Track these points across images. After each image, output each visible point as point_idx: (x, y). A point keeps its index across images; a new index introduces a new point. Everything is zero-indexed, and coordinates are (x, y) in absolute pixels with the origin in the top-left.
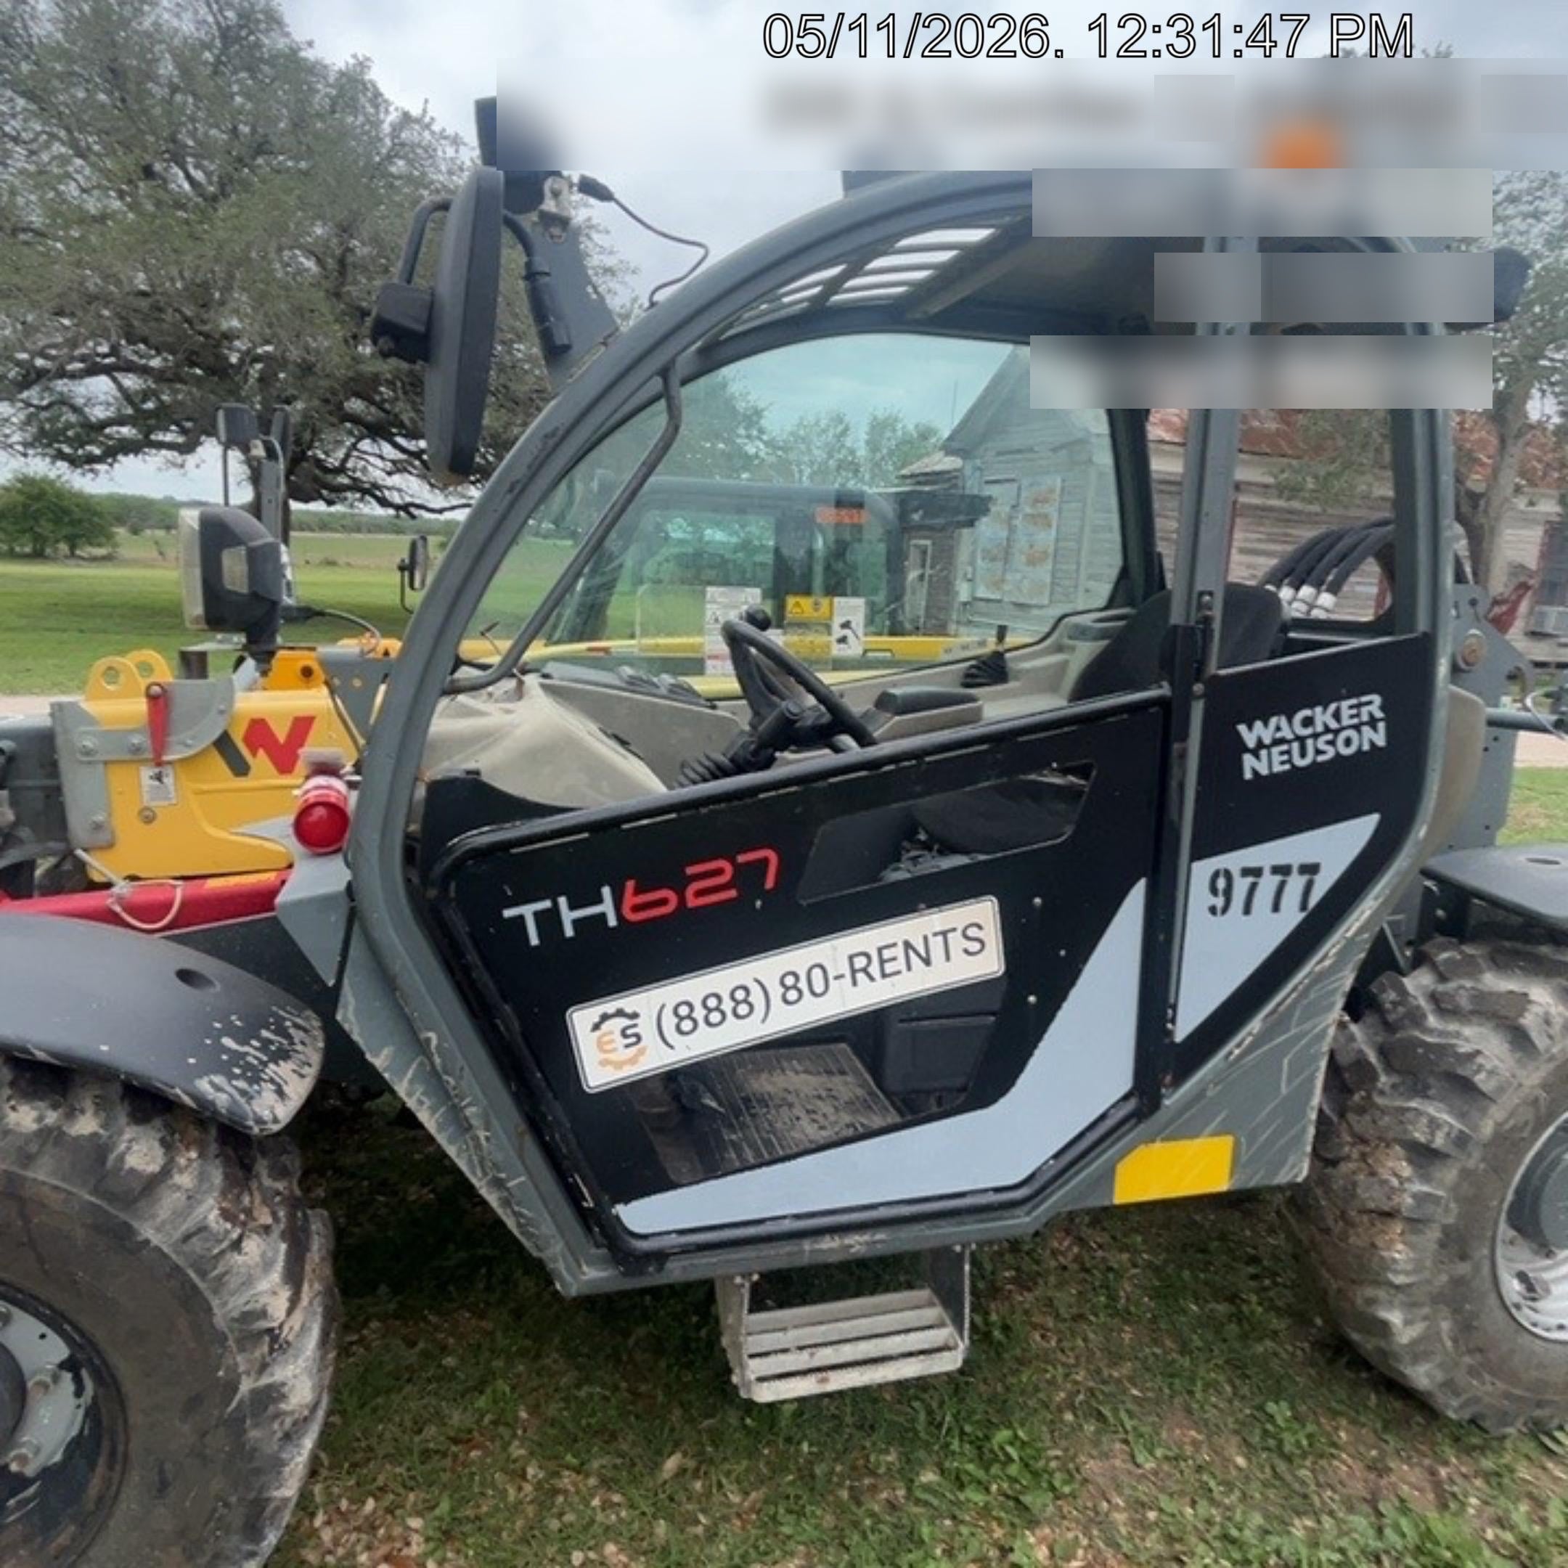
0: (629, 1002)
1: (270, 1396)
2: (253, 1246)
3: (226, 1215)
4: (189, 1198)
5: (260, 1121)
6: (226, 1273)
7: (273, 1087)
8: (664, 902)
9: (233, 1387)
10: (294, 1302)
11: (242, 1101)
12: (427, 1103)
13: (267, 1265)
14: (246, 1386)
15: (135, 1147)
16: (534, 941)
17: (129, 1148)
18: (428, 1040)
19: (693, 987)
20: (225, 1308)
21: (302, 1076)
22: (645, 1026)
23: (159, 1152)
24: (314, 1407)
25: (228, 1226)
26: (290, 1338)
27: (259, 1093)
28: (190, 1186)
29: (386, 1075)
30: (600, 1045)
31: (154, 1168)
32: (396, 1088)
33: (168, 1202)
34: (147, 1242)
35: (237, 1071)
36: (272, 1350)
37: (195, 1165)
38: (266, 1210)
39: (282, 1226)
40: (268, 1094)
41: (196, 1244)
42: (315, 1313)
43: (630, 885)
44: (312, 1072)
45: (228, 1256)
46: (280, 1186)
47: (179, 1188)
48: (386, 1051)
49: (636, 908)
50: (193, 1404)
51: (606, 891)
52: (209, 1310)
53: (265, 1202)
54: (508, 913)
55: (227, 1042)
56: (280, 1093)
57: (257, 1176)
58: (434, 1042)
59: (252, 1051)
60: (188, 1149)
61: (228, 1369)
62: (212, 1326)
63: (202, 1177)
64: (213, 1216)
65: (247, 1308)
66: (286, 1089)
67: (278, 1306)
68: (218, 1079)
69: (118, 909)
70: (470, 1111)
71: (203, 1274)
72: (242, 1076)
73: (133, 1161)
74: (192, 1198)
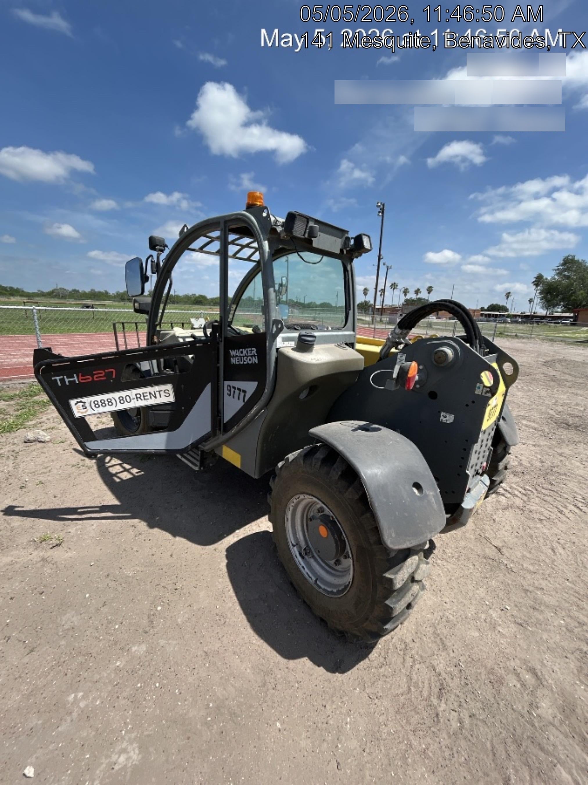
8: (89, 379)
16: (60, 385)
19: (98, 398)
22: (87, 405)
30: (77, 408)
43: (80, 374)
49: (82, 379)
51: (75, 375)
54: (53, 378)
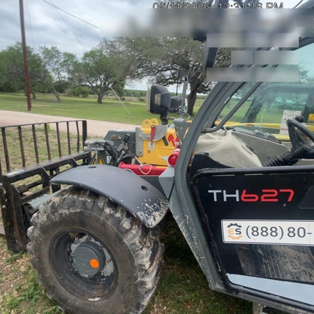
0: (239, 222)
1: (143, 283)
2: (145, 250)
3: (140, 242)
5: (148, 225)
6: (138, 254)
7: (153, 217)
9: (136, 279)
10: (151, 265)
11: (146, 219)
12: (185, 231)
13: (147, 255)
14: (139, 279)
17: (124, 222)
18: (186, 217)
20: (138, 262)
21: (161, 216)
23: (130, 225)
24: (153, 288)
25: (140, 245)
26: (149, 272)
27: (150, 218)
28: (135, 233)
29: (177, 222)
31: (128, 228)
32: (179, 225)
33: (130, 236)
34: (125, 243)
35: (147, 212)
36: (145, 274)
37: (136, 229)
38: (149, 243)
39: (152, 247)
40: (152, 219)
41: (134, 246)
42: (155, 268)
44: (163, 215)
45: (139, 251)
46: (153, 238)
47: (132, 233)
48: (177, 216)
50: (129, 279)
52: (134, 261)
53: (149, 241)
55: (146, 205)
56: (154, 219)
57: (149, 234)
58: (188, 218)
59: (151, 208)
60: (136, 225)
61: (136, 274)
62: (134, 264)
63: (137, 232)
64: (137, 242)
65: (141, 263)
66: (156, 218)
67: (147, 265)
68: (142, 213)
69: (140, 169)
70: (194, 237)
71: (134, 253)
73: (124, 225)
74: (134, 236)
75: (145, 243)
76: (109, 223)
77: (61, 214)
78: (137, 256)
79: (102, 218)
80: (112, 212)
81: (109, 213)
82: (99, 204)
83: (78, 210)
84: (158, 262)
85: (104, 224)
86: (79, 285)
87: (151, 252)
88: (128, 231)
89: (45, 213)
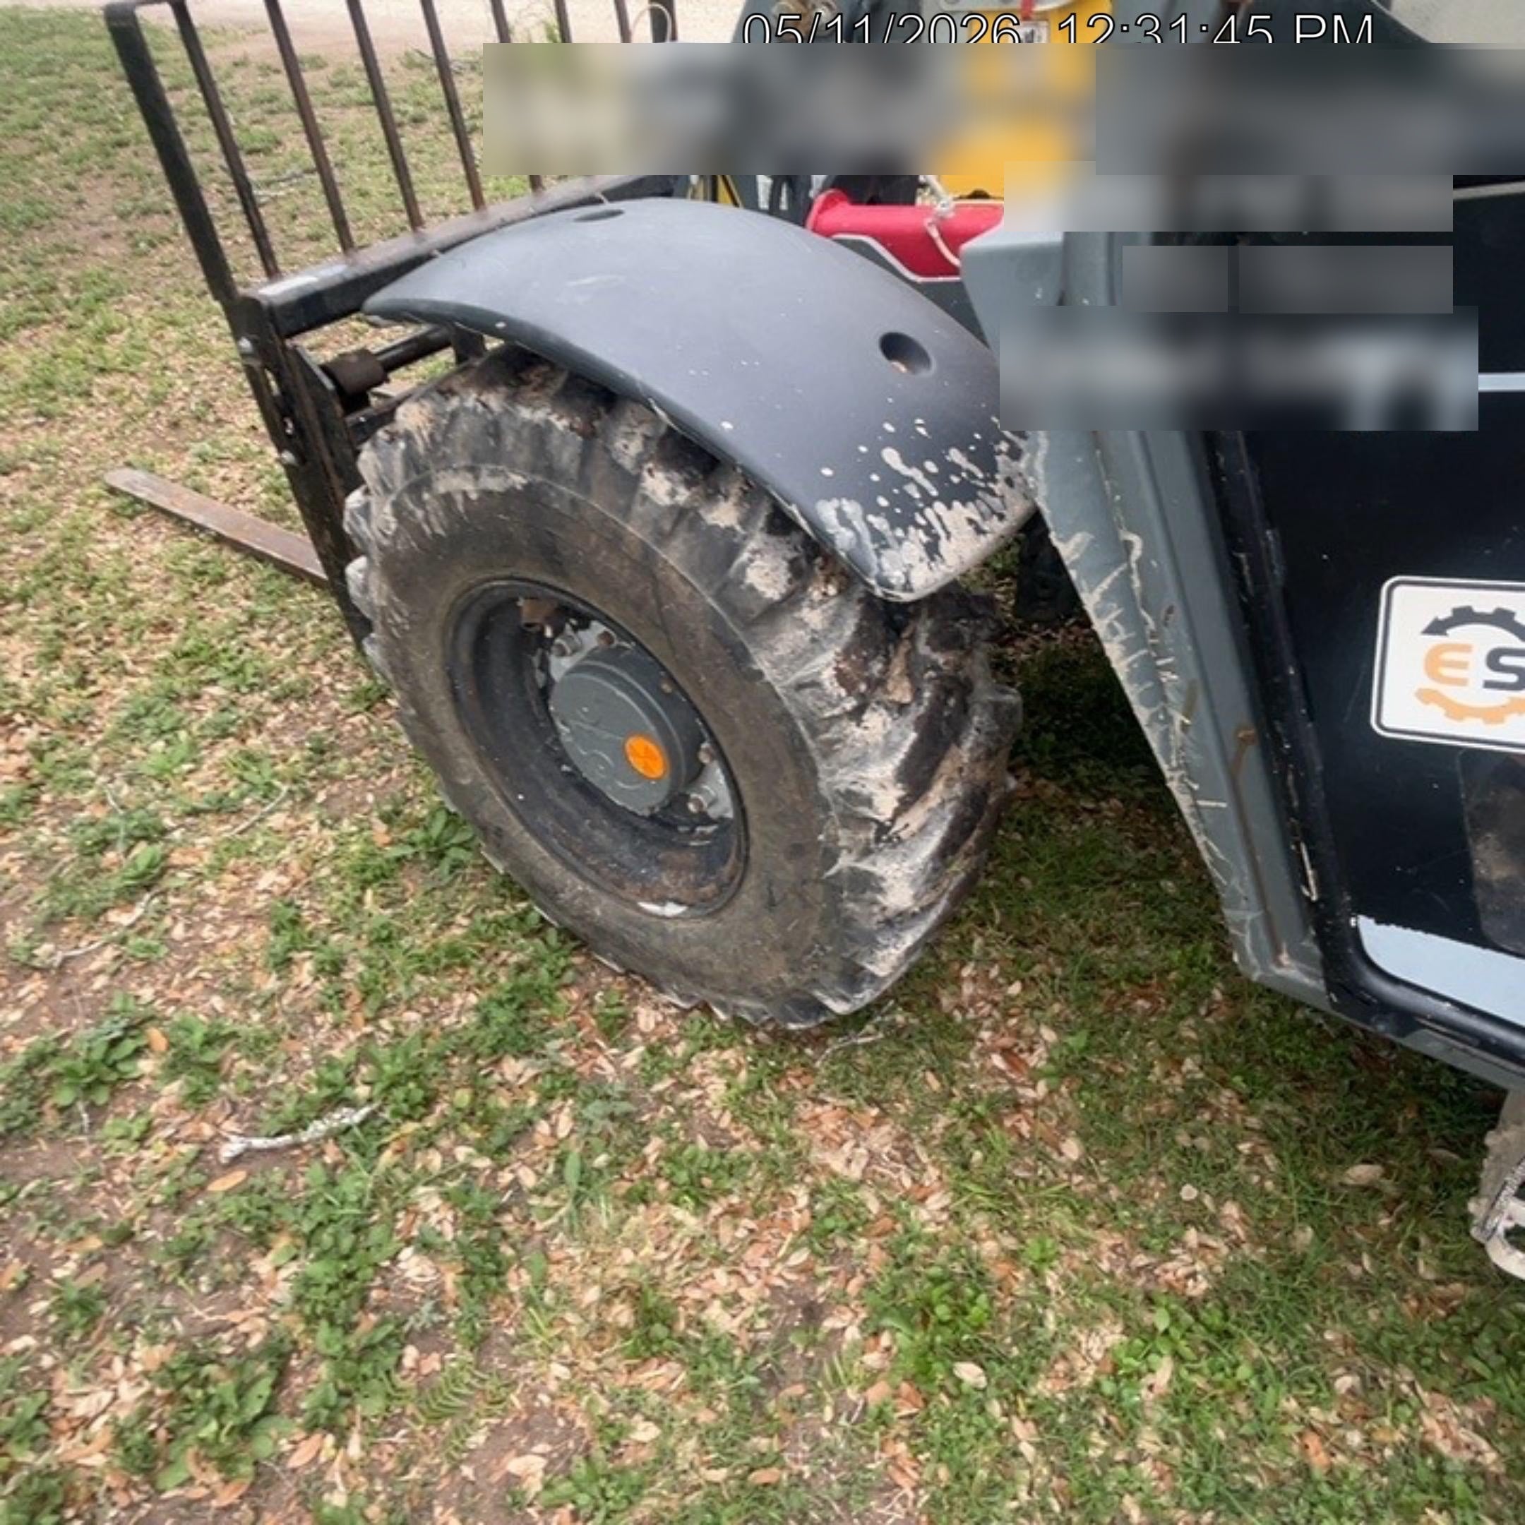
1: (865, 884)
2: (876, 721)
3: (841, 677)
4: (813, 640)
5: (884, 583)
6: (838, 741)
7: (925, 539)
9: (831, 856)
10: (905, 805)
11: (870, 546)
12: (1123, 636)
13: (888, 749)
14: (845, 861)
15: (758, 563)
17: (751, 561)
18: (1128, 546)
20: (832, 777)
21: (979, 531)
23: (783, 576)
24: (926, 909)
25: (843, 692)
26: (903, 835)
27: (900, 541)
28: (819, 627)
29: (1073, 574)
31: (773, 593)
32: (1084, 596)
33: (789, 638)
34: (760, 674)
35: (883, 502)
36: (878, 840)
37: (832, 603)
38: (906, 684)
39: (922, 710)
40: (913, 547)
41: (807, 697)
42: (944, 819)
44: (999, 529)
45: (844, 723)
46: (940, 659)
47: (803, 625)
48: (1078, 538)
50: (797, 851)
52: (814, 772)
53: (910, 673)
55: (891, 457)
56: (932, 549)
57: (913, 638)
58: (1137, 552)
59: (919, 478)
60: (827, 581)
61: (828, 836)
62: (817, 789)
63: (835, 621)
64: (827, 676)
65: (854, 788)
66: (944, 545)
67: (886, 802)
68: (851, 508)
69: (935, 234)
70: (1168, 677)
71: (814, 733)
72: (888, 513)
73: (754, 577)
74: (817, 642)
75: (878, 683)
76: (674, 556)
77: (448, 498)
78: (829, 749)
79: (635, 530)
80: (683, 495)
81: (666, 501)
82: (619, 444)
83: (518, 480)
84: (958, 789)
85: (646, 563)
86: (600, 837)
87: (913, 736)
88: (774, 611)
89: (387, 490)
